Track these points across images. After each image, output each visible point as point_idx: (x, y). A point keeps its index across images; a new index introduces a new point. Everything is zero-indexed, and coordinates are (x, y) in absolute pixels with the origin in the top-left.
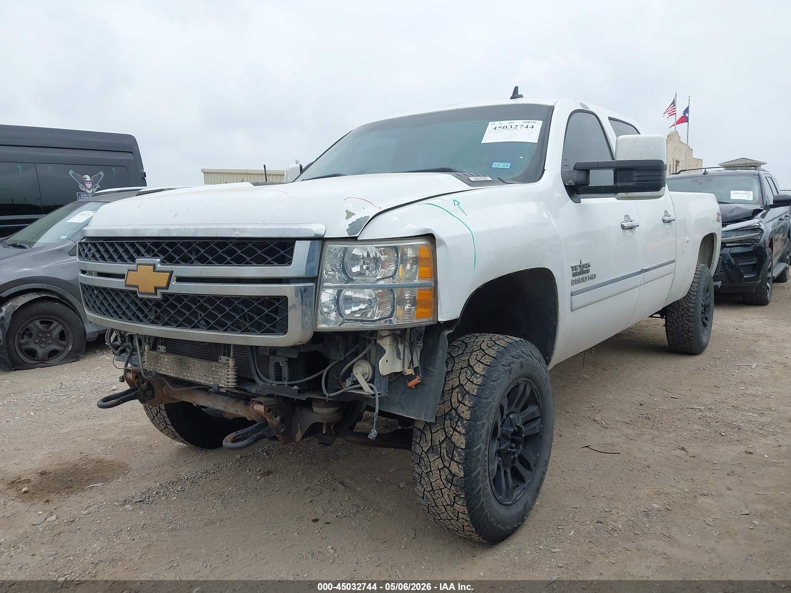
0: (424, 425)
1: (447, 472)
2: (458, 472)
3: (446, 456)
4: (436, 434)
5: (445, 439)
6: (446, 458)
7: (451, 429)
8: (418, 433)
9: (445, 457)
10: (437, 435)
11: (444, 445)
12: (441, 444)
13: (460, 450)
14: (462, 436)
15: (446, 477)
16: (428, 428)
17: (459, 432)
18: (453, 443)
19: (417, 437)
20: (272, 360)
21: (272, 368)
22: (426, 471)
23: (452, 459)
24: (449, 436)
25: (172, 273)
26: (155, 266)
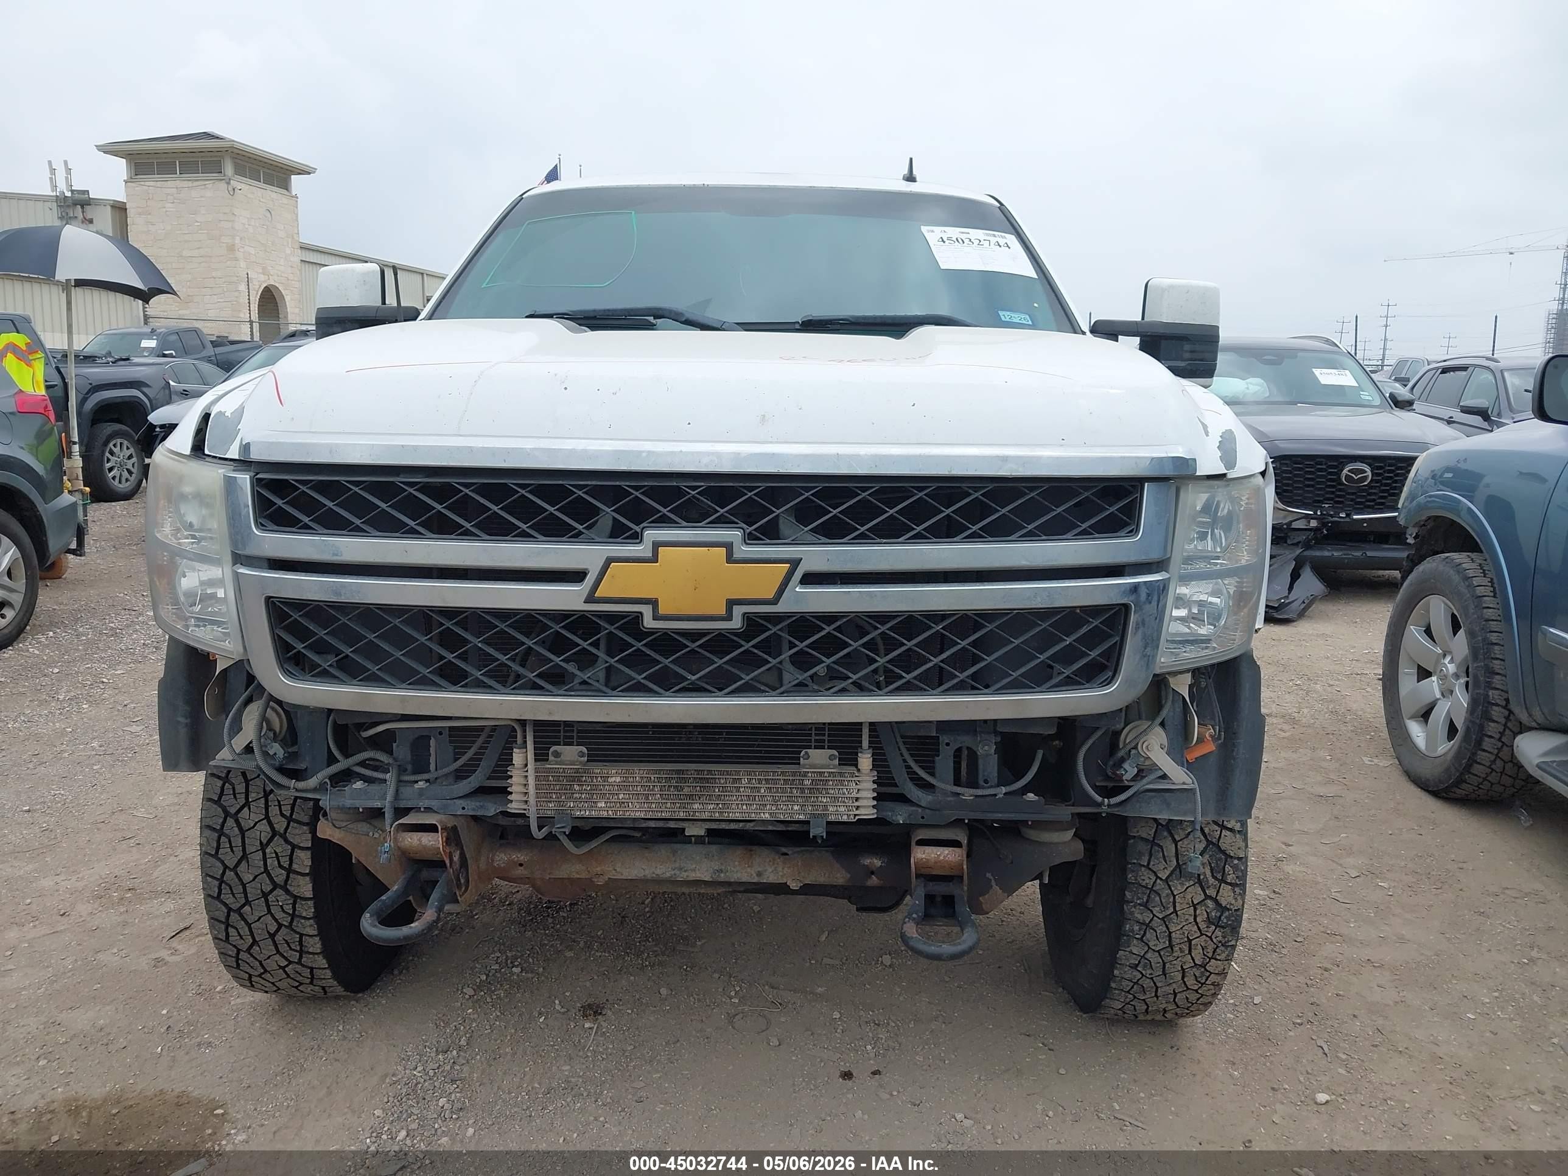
0: (1154, 830)
1: (1211, 906)
2: (1233, 902)
3: (1210, 878)
4: (1186, 841)
5: (1205, 849)
6: (1211, 882)
7: (1216, 828)
8: (1143, 847)
9: (1208, 881)
10: (1188, 844)
11: (1205, 859)
13: (1236, 862)
14: (1238, 836)
15: (1208, 915)
16: (1165, 834)
17: (1231, 830)
18: (1224, 852)
19: (1141, 854)
20: (948, 744)
21: (944, 763)
22: (1164, 914)
23: (1223, 881)
24: (1214, 840)
25: (795, 563)
26: (729, 547)
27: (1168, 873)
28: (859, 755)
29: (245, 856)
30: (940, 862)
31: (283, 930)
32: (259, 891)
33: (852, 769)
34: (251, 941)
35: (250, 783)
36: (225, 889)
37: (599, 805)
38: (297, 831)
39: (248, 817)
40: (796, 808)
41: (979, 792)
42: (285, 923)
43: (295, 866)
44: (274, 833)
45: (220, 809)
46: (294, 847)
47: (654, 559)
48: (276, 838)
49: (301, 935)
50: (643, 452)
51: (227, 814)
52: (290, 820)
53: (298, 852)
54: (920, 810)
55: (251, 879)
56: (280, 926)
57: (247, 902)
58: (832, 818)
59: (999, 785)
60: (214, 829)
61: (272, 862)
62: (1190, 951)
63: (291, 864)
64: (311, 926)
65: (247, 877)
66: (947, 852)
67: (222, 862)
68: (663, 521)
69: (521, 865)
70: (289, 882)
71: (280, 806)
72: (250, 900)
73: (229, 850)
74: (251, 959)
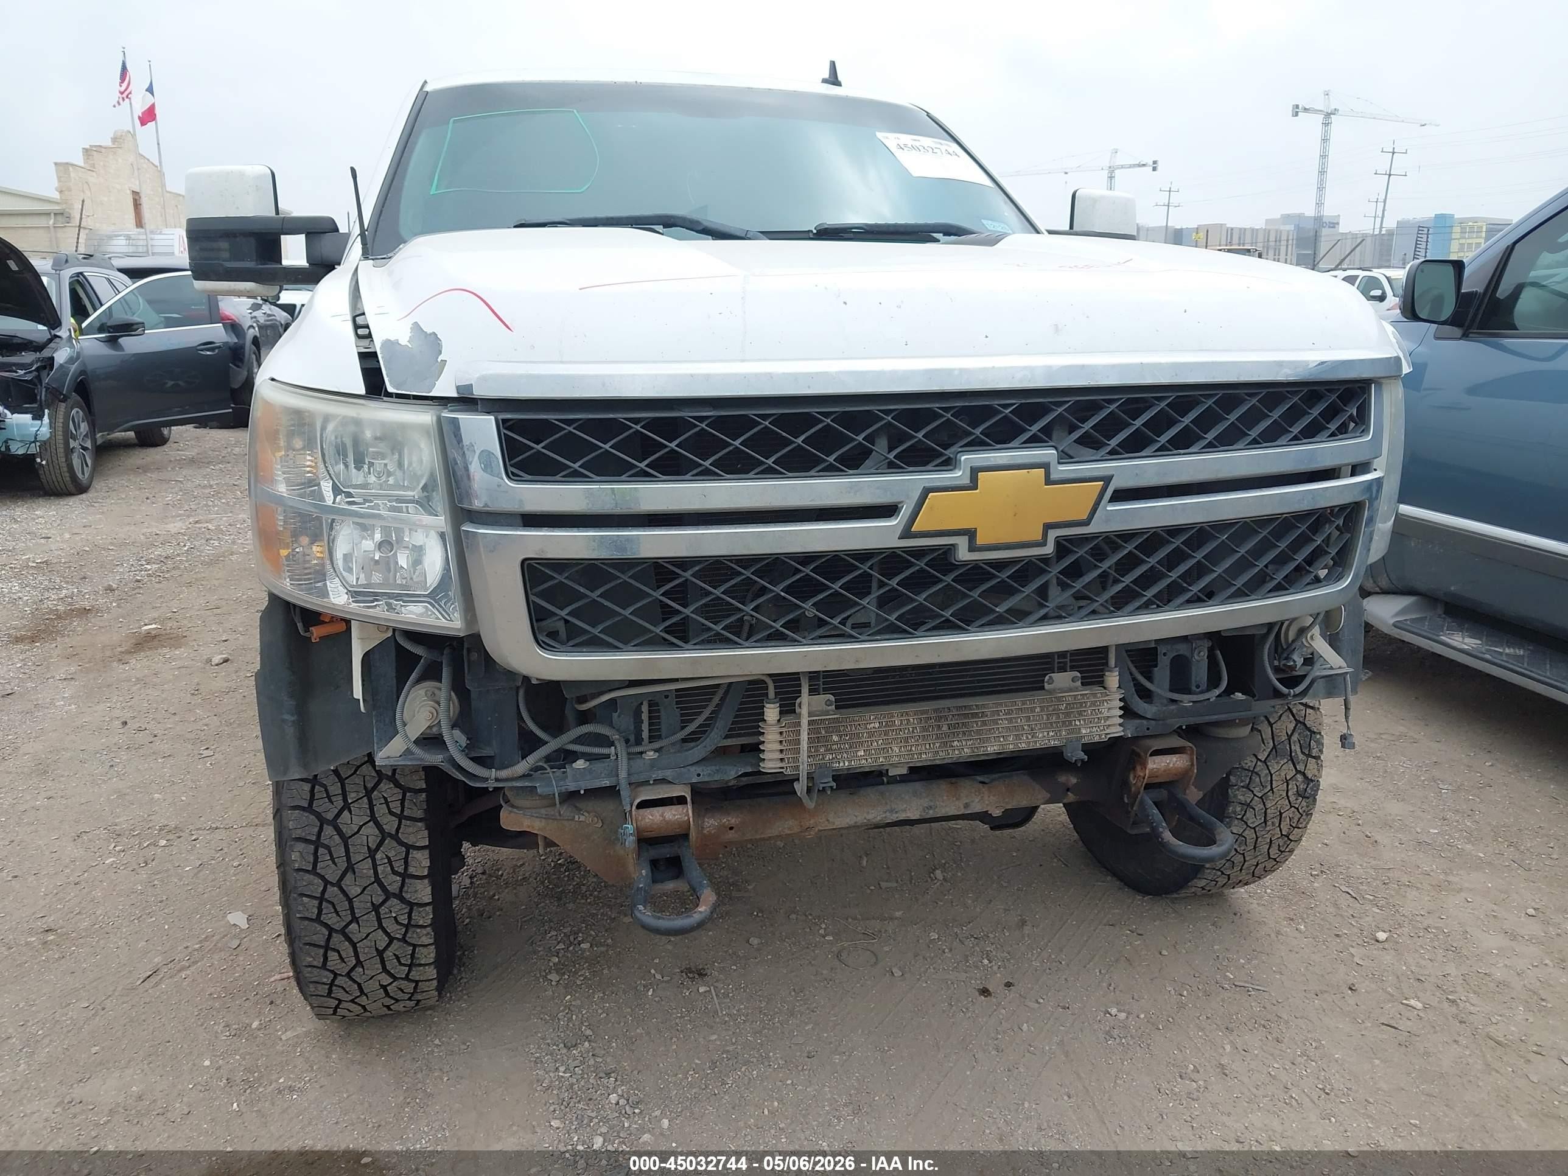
1: (1300, 780)
2: (1314, 772)
3: (1299, 753)
4: (1279, 723)
5: (1295, 728)
6: (1300, 758)
9: (1298, 757)
11: (1295, 737)
12: (1289, 737)
13: (1316, 737)
15: (1297, 789)
18: (1309, 729)
20: (1165, 654)
21: (1162, 673)
22: (1263, 792)
23: (1309, 756)
24: (1301, 719)
25: (1107, 480)
26: (1046, 466)
27: (1266, 754)
28: (1107, 673)
29: (350, 868)
30: (1169, 770)
31: (395, 945)
32: (369, 904)
33: (1098, 690)
34: (354, 962)
35: (346, 781)
36: (327, 908)
37: (859, 754)
38: (411, 830)
39: (349, 822)
40: (1051, 734)
41: (1195, 698)
42: (398, 936)
43: (412, 870)
44: (384, 835)
45: (312, 817)
46: (409, 848)
47: (973, 485)
48: (386, 841)
49: (415, 946)
50: (955, 369)
51: (323, 821)
52: (401, 817)
53: (414, 854)
54: (1145, 722)
55: (359, 891)
56: (392, 940)
57: (355, 919)
58: (1085, 740)
59: (1208, 690)
60: (307, 841)
61: (383, 870)
62: (1280, 824)
63: (406, 869)
64: (428, 934)
65: (354, 891)
66: (1175, 759)
67: (322, 877)
68: (978, 444)
69: (731, 828)
70: (405, 888)
71: (387, 803)
72: (357, 916)
73: (330, 862)
74: (350, 983)
